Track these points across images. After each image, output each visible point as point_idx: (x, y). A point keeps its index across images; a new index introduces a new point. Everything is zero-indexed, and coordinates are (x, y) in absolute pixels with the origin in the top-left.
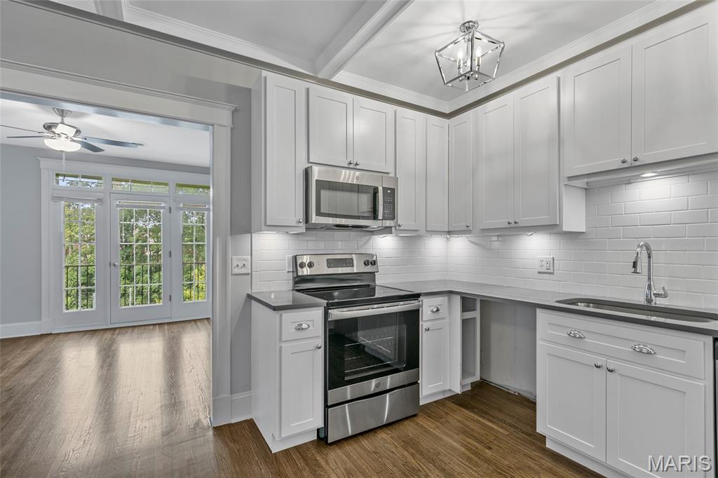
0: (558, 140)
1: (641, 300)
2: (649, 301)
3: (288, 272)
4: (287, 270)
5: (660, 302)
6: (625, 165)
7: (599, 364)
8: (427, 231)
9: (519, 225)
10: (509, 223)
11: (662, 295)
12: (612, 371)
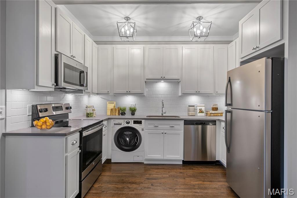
0: (144, 67)
1: (160, 115)
2: (162, 115)
3: (28, 116)
4: (28, 115)
5: (164, 115)
6: (162, 78)
7: (162, 132)
8: (92, 93)
9: (130, 92)
10: (127, 92)
11: (165, 113)
12: (166, 133)
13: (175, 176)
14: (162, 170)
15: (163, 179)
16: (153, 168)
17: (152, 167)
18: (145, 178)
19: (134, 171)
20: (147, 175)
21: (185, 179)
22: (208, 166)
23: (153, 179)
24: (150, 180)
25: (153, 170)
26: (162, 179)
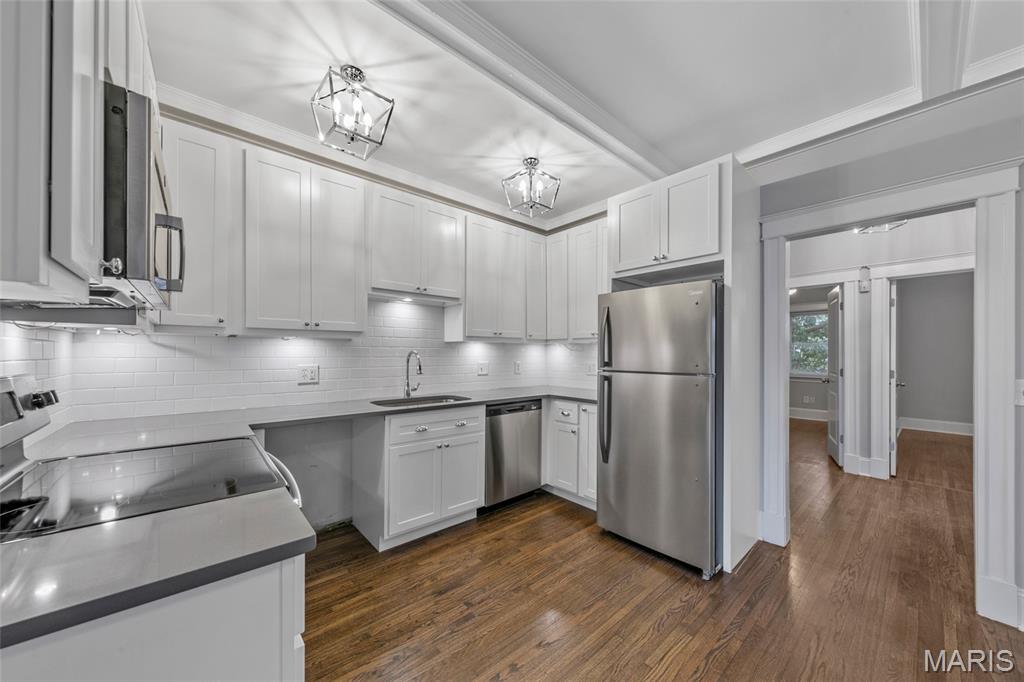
2: (408, 394)
5: (413, 395)
6: (418, 291)
7: (439, 445)
11: (415, 389)
12: (448, 446)
13: (495, 554)
14: (450, 551)
15: (477, 573)
16: (419, 558)
17: (415, 552)
18: (428, 595)
19: (371, 588)
20: (425, 585)
21: (519, 551)
22: (529, 504)
23: (453, 588)
24: (449, 593)
25: (428, 561)
26: (474, 574)
